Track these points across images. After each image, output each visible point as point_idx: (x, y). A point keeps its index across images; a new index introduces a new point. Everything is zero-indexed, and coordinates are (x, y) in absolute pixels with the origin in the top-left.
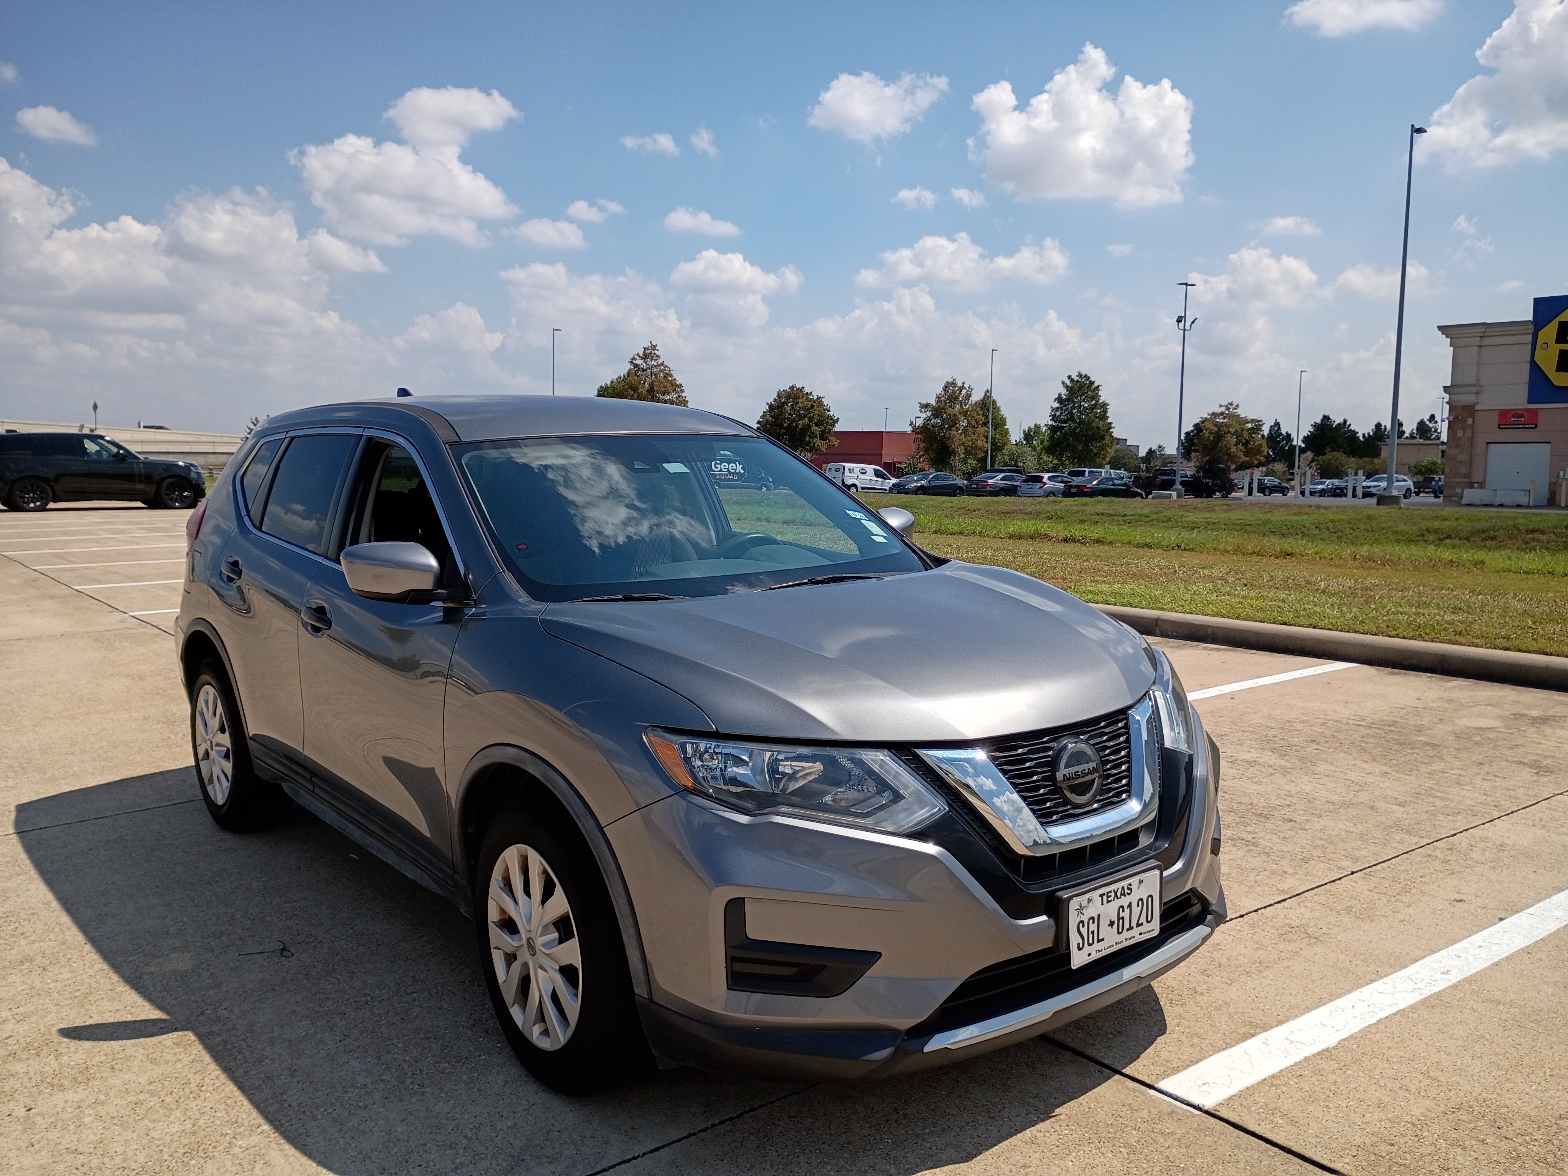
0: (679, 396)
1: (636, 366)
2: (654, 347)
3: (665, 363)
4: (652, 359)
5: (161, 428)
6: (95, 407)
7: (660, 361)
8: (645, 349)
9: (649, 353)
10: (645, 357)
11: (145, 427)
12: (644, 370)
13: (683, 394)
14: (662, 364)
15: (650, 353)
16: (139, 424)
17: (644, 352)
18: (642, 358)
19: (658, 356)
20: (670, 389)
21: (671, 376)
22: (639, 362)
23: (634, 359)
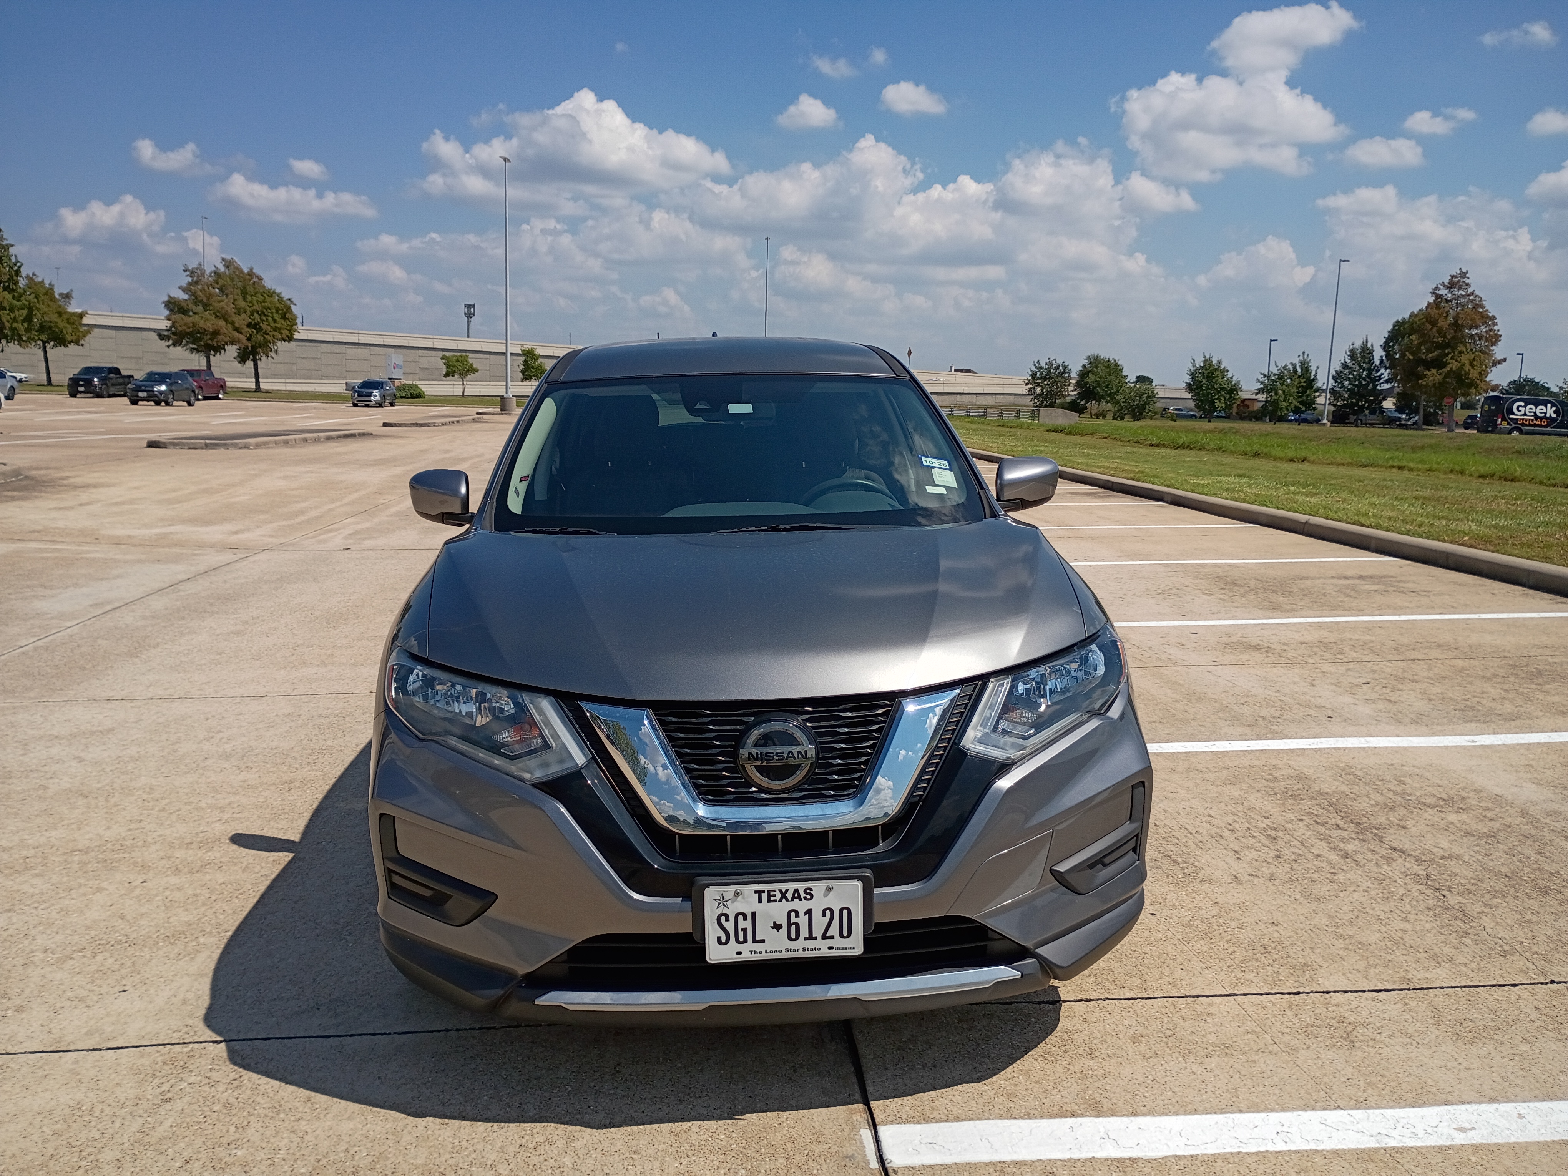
0: (1490, 330)
1: (1438, 297)
2: (1464, 275)
3: (1477, 293)
4: (1460, 289)
5: (969, 371)
6: (910, 353)
7: (1470, 290)
8: (1452, 277)
9: (1457, 282)
10: (1451, 286)
11: (956, 371)
12: (1447, 301)
13: (1496, 328)
14: (1472, 294)
15: (1459, 281)
16: (951, 367)
17: (1451, 280)
18: (1447, 288)
19: (1467, 285)
20: (1479, 322)
21: (1483, 307)
22: (1443, 292)
23: (1437, 288)
